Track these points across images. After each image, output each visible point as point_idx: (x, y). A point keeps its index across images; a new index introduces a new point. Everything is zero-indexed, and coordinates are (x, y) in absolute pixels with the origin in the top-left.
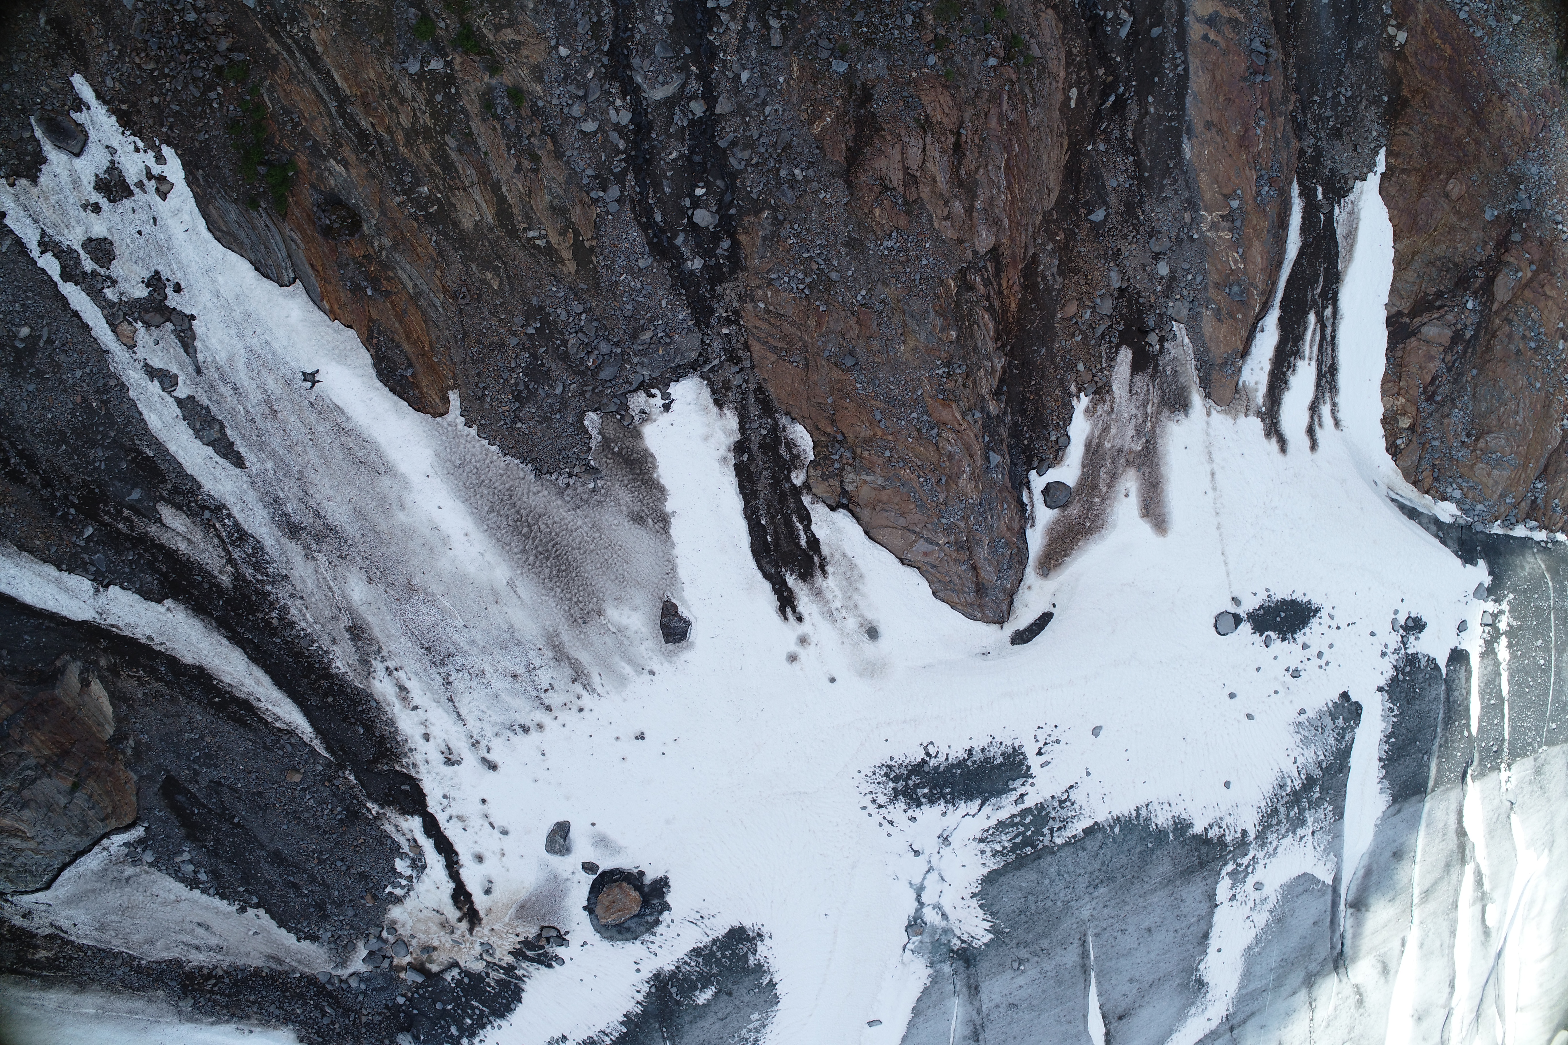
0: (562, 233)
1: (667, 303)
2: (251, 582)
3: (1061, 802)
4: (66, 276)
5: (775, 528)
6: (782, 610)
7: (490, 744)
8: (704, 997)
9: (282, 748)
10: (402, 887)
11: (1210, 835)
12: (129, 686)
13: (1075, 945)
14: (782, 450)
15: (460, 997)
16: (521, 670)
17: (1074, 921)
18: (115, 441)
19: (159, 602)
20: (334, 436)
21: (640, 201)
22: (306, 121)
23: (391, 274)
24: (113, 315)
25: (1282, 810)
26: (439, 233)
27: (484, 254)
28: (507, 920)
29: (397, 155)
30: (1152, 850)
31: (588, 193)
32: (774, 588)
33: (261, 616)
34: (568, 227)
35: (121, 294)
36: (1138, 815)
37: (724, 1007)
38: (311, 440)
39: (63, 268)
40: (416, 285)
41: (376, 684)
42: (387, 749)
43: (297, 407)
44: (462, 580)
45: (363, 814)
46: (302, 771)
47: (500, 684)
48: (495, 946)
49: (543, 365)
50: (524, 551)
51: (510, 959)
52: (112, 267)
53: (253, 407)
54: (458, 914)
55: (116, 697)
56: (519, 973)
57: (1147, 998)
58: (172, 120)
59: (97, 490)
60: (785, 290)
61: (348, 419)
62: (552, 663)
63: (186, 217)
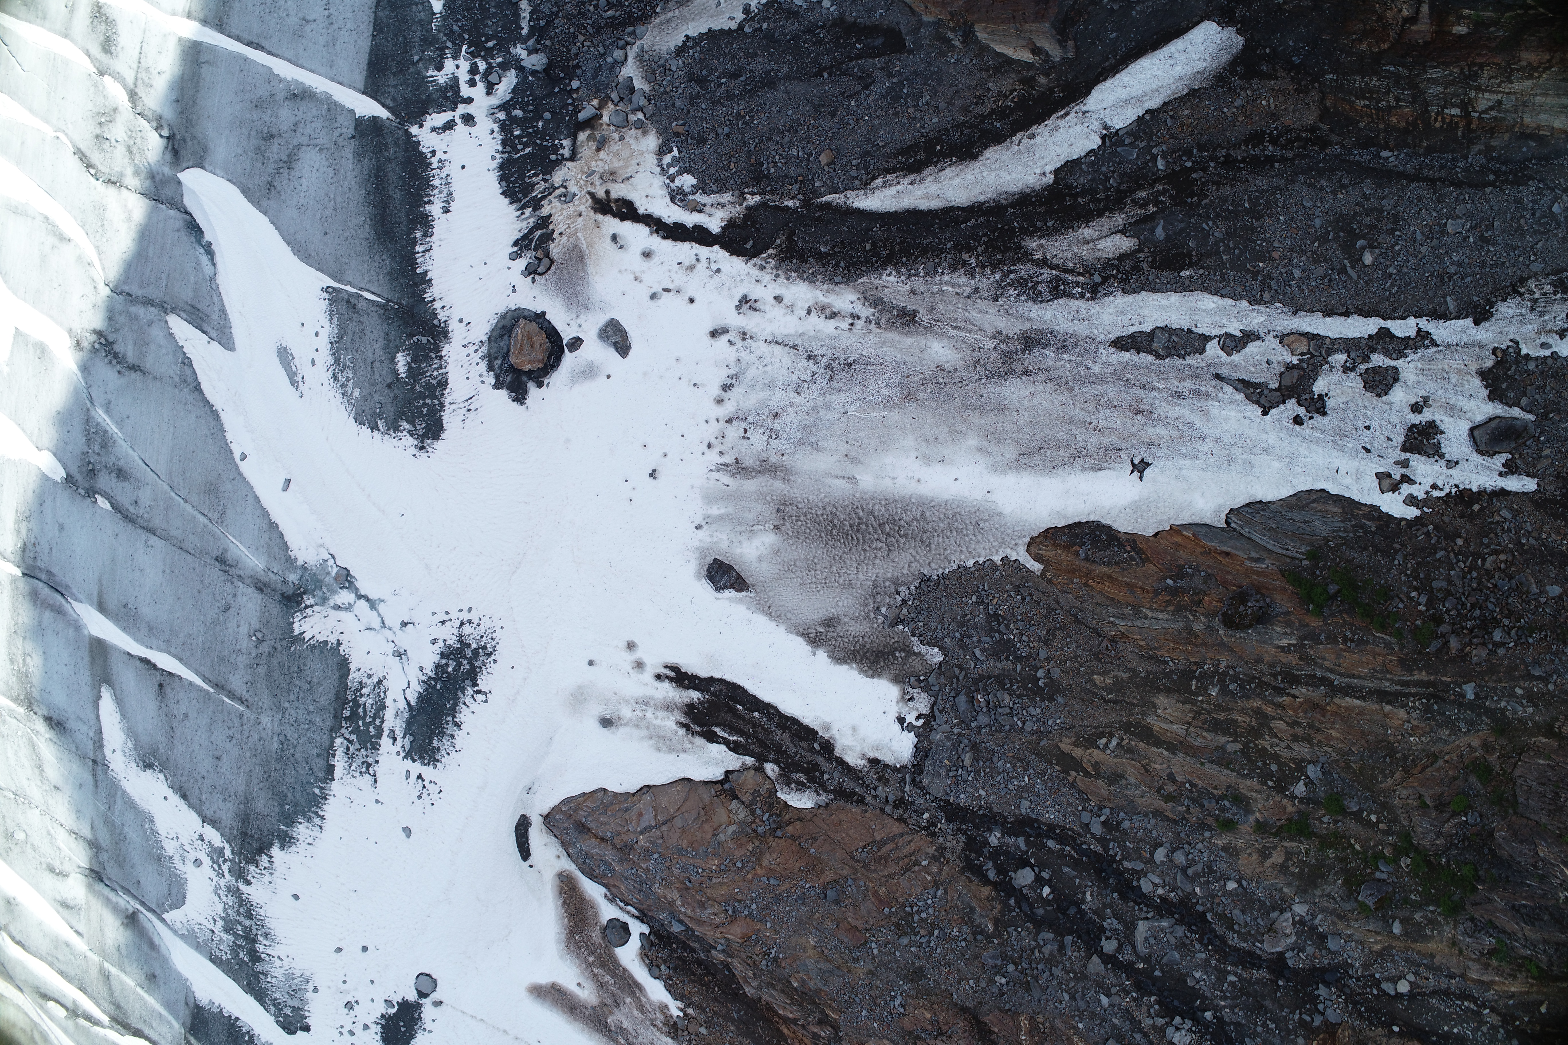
0: (1096, 766)
1: (980, 796)
2: (1014, 265)
3: (369, 766)
4: (1384, 334)
5: (744, 719)
6: (675, 669)
7: (735, 348)
8: (402, 361)
9: (857, 166)
10: (670, 165)
11: (264, 857)
12: (1006, 83)
13: (244, 693)
14: (801, 777)
15: (543, 139)
16: (777, 425)
17: (265, 707)
18: (1218, 253)
19: (1057, 172)
20: (1079, 444)
21: (1074, 839)
22: (1341, 649)
23: (1169, 608)
24: (1320, 346)
25: (247, 923)
26: (1172, 672)
27: (1128, 692)
28: (580, 235)
29: (1258, 695)
30: (282, 806)
31: (1112, 809)
32: (697, 677)
33: (980, 249)
34: (1097, 772)
35: (1332, 367)
36: (318, 816)
37: (382, 373)
38: (1090, 423)
39: (1393, 337)
40: (1146, 618)
41: (853, 297)
42: (792, 257)
43: (1126, 435)
44: (885, 443)
45: (753, 186)
46: (826, 168)
47: (778, 398)
48: (565, 206)
49: (1007, 658)
50: (871, 513)
51: (545, 211)
52: (1359, 379)
53: (1154, 398)
54: (614, 195)
55: (1005, 63)
56: (528, 212)
57: (164, 717)
58: (1433, 541)
59: (1189, 200)
60: (922, 894)
61: (1084, 469)
62: (764, 455)
63: (1348, 481)
